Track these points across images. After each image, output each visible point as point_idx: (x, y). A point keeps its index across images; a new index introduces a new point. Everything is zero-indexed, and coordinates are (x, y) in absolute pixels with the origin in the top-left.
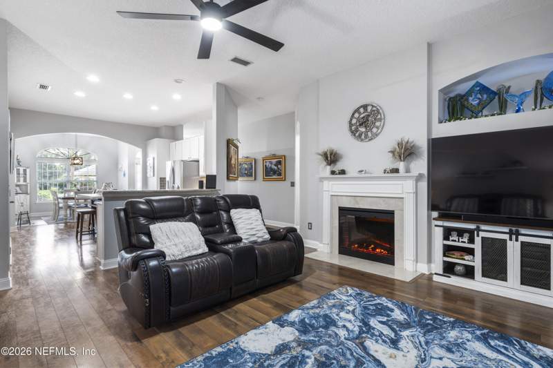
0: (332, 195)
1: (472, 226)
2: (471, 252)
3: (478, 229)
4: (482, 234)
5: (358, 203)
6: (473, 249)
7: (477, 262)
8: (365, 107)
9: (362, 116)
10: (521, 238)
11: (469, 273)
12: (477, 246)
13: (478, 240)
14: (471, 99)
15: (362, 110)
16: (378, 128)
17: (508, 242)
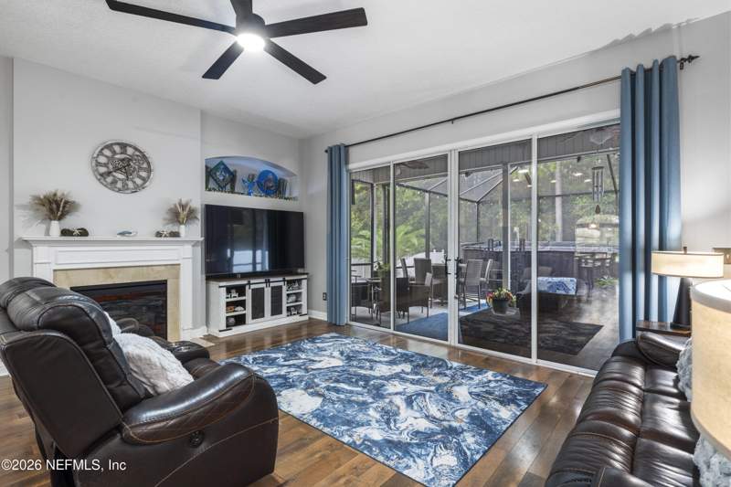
0: (55, 271)
1: (244, 282)
2: (242, 304)
3: (249, 284)
4: (252, 287)
6: (244, 301)
7: (248, 311)
9: (117, 156)
10: (272, 285)
11: (240, 320)
12: (248, 298)
13: (249, 293)
14: (218, 174)
15: (117, 149)
16: (144, 179)
17: (266, 289)
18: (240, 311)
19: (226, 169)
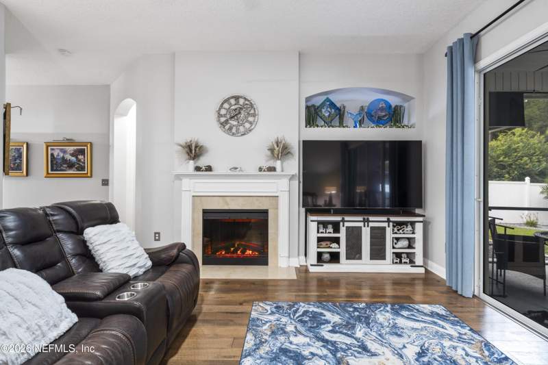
0: (193, 196)
1: (338, 218)
2: (337, 240)
3: (343, 221)
4: (347, 224)
5: (228, 204)
6: (339, 238)
7: (342, 250)
8: (237, 98)
9: (233, 107)
10: (371, 224)
11: (335, 258)
12: (342, 235)
13: (343, 230)
14: (323, 110)
15: (233, 101)
16: (251, 123)
17: (363, 228)
18: (334, 248)
19: (332, 105)
